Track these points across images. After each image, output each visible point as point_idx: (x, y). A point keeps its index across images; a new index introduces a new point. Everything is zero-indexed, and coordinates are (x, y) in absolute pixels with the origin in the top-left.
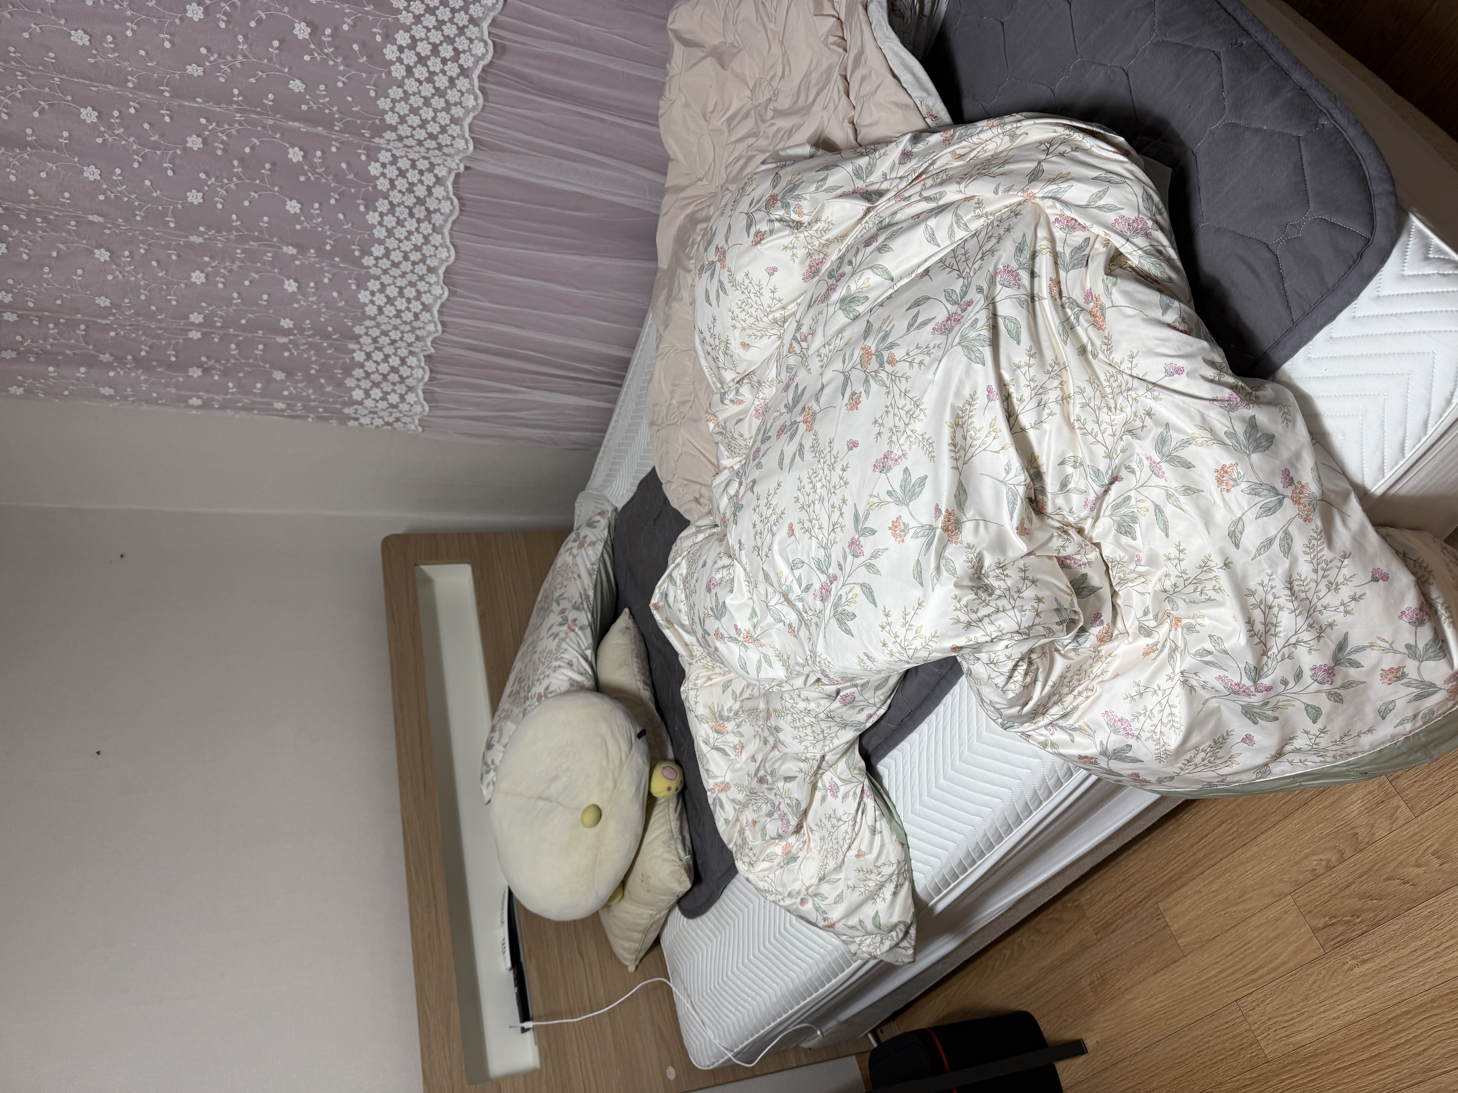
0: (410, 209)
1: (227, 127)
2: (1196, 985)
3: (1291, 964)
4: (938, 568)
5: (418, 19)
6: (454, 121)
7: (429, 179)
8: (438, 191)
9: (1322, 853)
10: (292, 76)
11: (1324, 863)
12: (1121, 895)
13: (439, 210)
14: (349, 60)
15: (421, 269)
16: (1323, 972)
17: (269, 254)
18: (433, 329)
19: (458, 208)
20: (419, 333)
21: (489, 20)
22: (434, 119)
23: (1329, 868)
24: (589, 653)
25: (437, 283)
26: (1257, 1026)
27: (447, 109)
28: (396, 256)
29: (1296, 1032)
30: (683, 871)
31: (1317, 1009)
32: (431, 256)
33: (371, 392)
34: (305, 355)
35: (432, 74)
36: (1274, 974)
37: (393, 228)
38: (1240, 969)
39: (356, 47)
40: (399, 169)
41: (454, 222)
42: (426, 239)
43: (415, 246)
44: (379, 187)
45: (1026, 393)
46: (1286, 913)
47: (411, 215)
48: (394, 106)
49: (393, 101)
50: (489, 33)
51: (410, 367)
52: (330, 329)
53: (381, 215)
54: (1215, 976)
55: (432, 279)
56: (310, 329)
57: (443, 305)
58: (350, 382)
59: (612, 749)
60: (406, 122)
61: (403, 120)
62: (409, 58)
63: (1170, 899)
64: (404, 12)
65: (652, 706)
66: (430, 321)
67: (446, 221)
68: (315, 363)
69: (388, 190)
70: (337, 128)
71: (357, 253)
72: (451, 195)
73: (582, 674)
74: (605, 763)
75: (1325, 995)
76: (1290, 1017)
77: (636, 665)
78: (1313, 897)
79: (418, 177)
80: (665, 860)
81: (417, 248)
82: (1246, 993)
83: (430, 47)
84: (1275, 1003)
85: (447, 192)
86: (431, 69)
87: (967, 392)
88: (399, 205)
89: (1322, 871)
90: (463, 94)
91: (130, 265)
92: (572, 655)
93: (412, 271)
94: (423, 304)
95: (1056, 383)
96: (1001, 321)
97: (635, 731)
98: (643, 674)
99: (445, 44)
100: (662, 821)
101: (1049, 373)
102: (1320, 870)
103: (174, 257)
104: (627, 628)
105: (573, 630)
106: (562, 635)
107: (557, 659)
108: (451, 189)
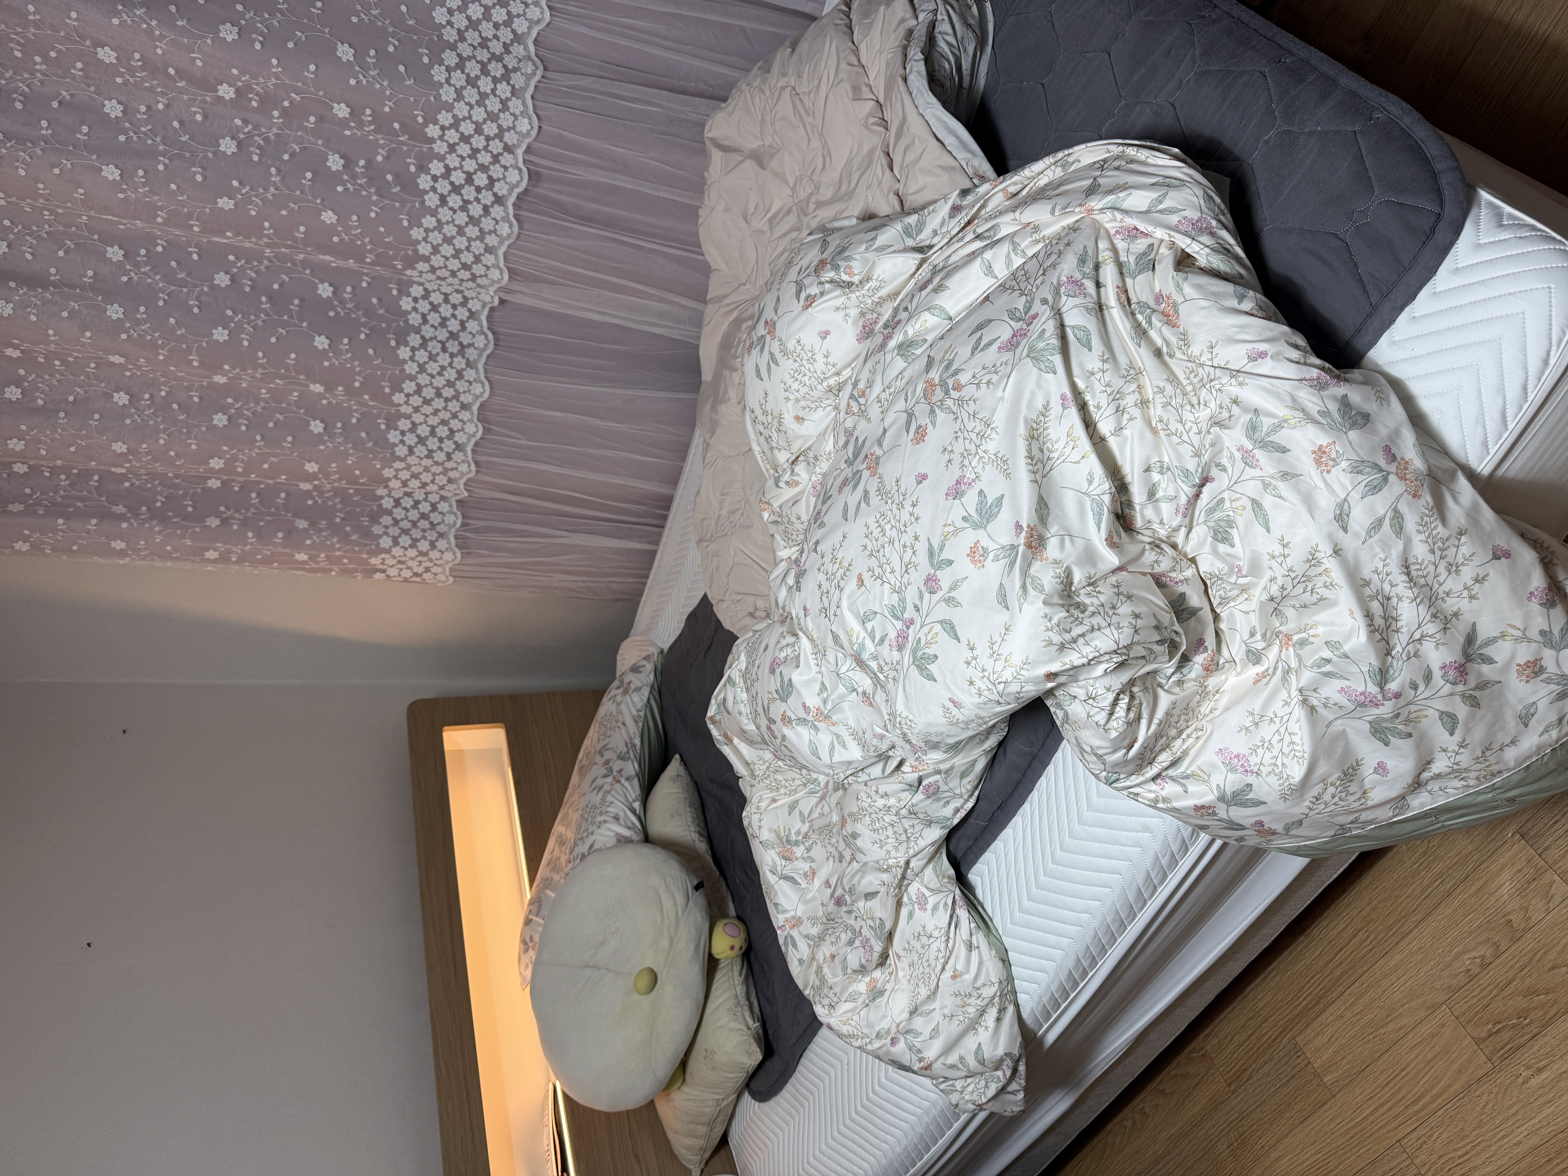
0: (443, 343)
1: (256, 263)
2: (1352, 1128)
3: (1457, 1086)
4: (1024, 587)
5: (452, 148)
6: (489, 250)
7: (462, 313)
8: (472, 326)
9: (1474, 949)
10: (325, 207)
11: (1478, 961)
12: (1252, 1034)
13: (473, 345)
14: (383, 191)
15: (454, 406)
16: (1495, 1090)
17: (295, 394)
18: (465, 468)
19: (492, 342)
20: (452, 474)
21: (524, 147)
22: (468, 249)
23: (1484, 966)
24: (637, 805)
25: (471, 421)
26: (1427, 1167)
27: (481, 237)
28: (429, 393)
29: (1474, 1168)
30: (752, 1041)
31: (1494, 1136)
32: (464, 392)
33: (400, 540)
34: (330, 503)
35: (466, 202)
36: (1439, 1101)
37: (425, 363)
38: (1400, 1101)
39: (389, 177)
40: (431, 303)
41: (489, 357)
42: (460, 374)
43: (448, 381)
44: (411, 322)
45: (1103, 400)
46: (1443, 1026)
47: (444, 349)
48: (427, 236)
49: (427, 230)
50: (524, 160)
51: (441, 513)
52: (357, 472)
53: (413, 349)
54: (1371, 1114)
55: (465, 415)
56: (335, 473)
57: (477, 444)
58: (377, 530)
59: (667, 903)
60: (439, 252)
61: (436, 250)
62: (443, 187)
63: (1308, 1031)
64: (438, 142)
65: (709, 859)
66: (463, 461)
67: (480, 355)
68: (340, 511)
69: (420, 325)
70: (368, 260)
71: (387, 390)
72: (486, 330)
73: (629, 828)
74: (659, 919)
75: (1501, 1118)
76: (1464, 1150)
77: (689, 814)
78: (1471, 1003)
79: (451, 311)
80: (731, 1030)
81: (450, 384)
82: (1410, 1129)
83: (464, 176)
84: (1445, 1135)
85: (482, 326)
86: (465, 198)
87: (1039, 404)
88: (431, 339)
89: (1478, 970)
90: (497, 222)
91: (149, 407)
92: (618, 807)
93: (445, 408)
94: (456, 443)
95: (1133, 387)
96: (1069, 331)
97: (692, 883)
98: (698, 825)
99: (479, 173)
100: (726, 986)
101: (1124, 377)
102: (1475, 970)
103: (196, 399)
104: (678, 776)
105: (619, 782)
106: (607, 787)
107: (601, 814)
108: (485, 323)
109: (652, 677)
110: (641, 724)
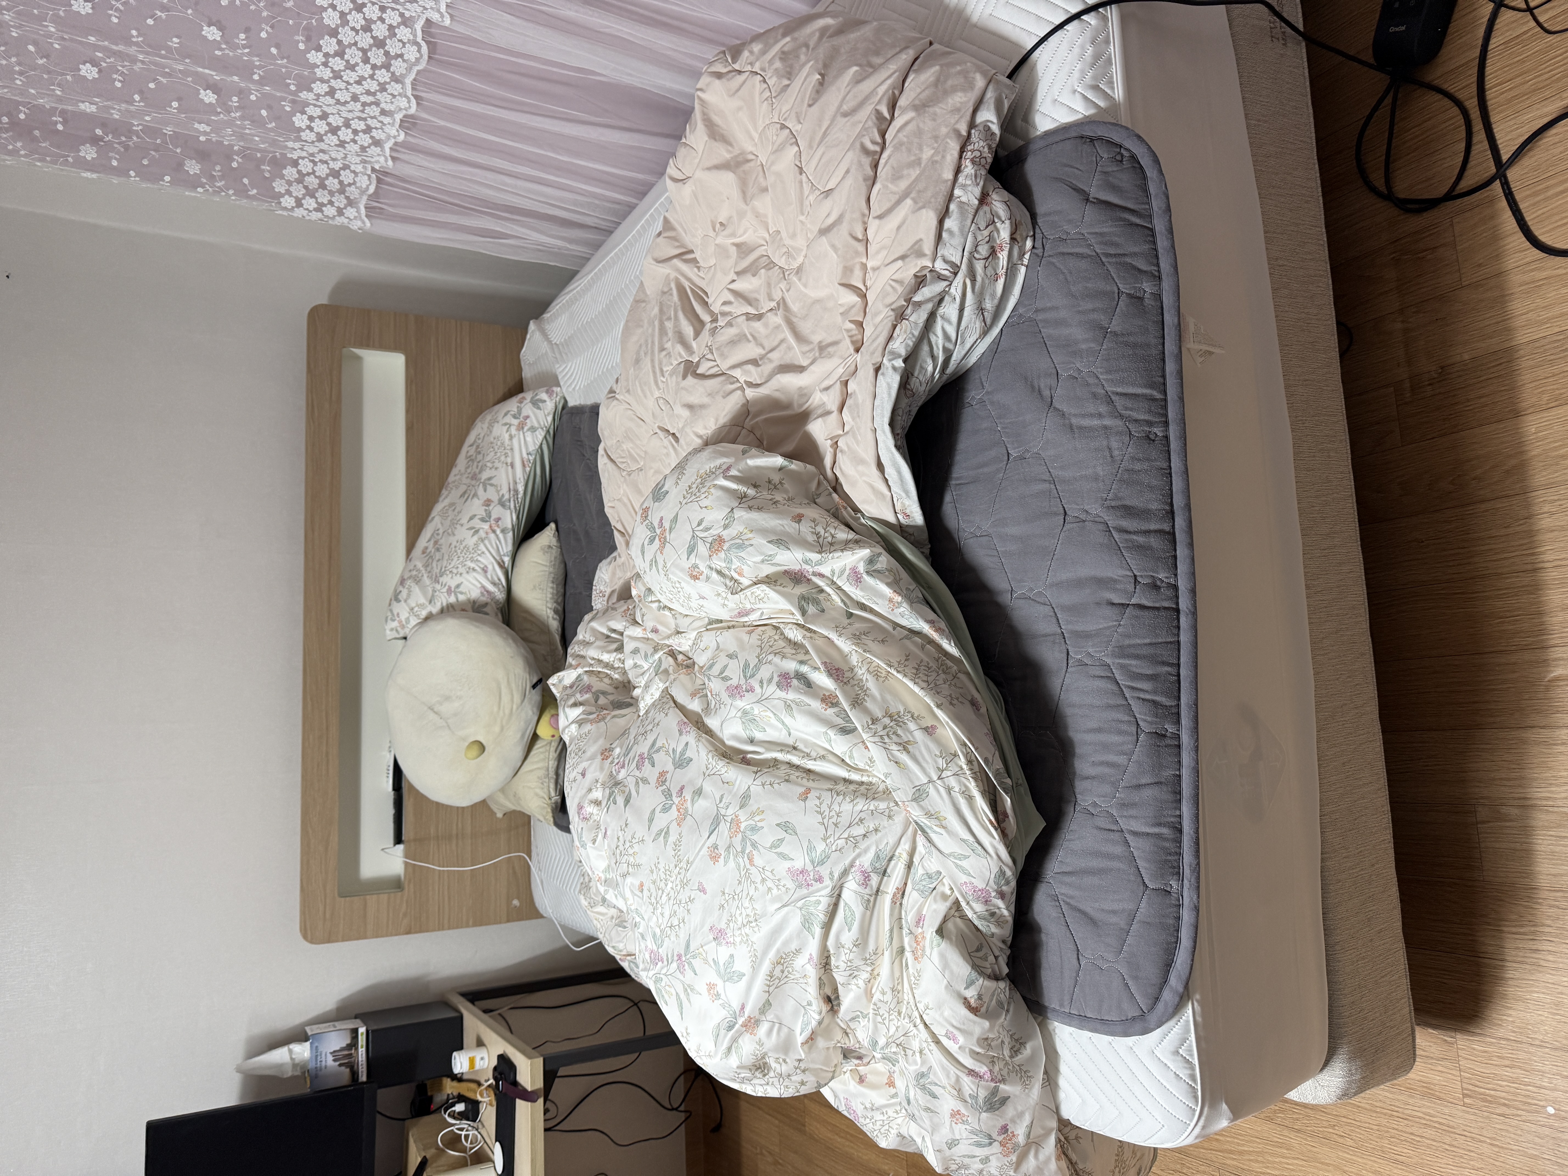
0: (364, 51)
7: (392, 18)
8: (404, 33)
13: (401, 56)
15: (373, 110)
19: (426, 57)
24: (507, 560)
25: (392, 125)
28: (343, 96)
30: (549, 810)
32: (386, 102)
33: (304, 201)
37: (341, 70)
41: (419, 72)
42: (382, 87)
43: (367, 90)
44: (326, 22)
45: (843, 966)
47: (366, 60)
52: (257, 139)
53: (327, 55)
55: (386, 120)
59: (506, 699)
67: (409, 69)
69: (338, 26)
72: (420, 40)
73: (494, 584)
74: (496, 709)
77: (550, 590)
80: (537, 795)
85: (415, 36)
87: (793, 946)
88: (350, 46)
92: (488, 561)
95: (869, 969)
96: (842, 905)
97: (531, 681)
98: (556, 602)
101: (866, 960)
104: (550, 547)
105: (494, 532)
106: (482, 534)
107: (472, 560)
108: (419, 34)
109: (550, 419)
110: (528, 469)
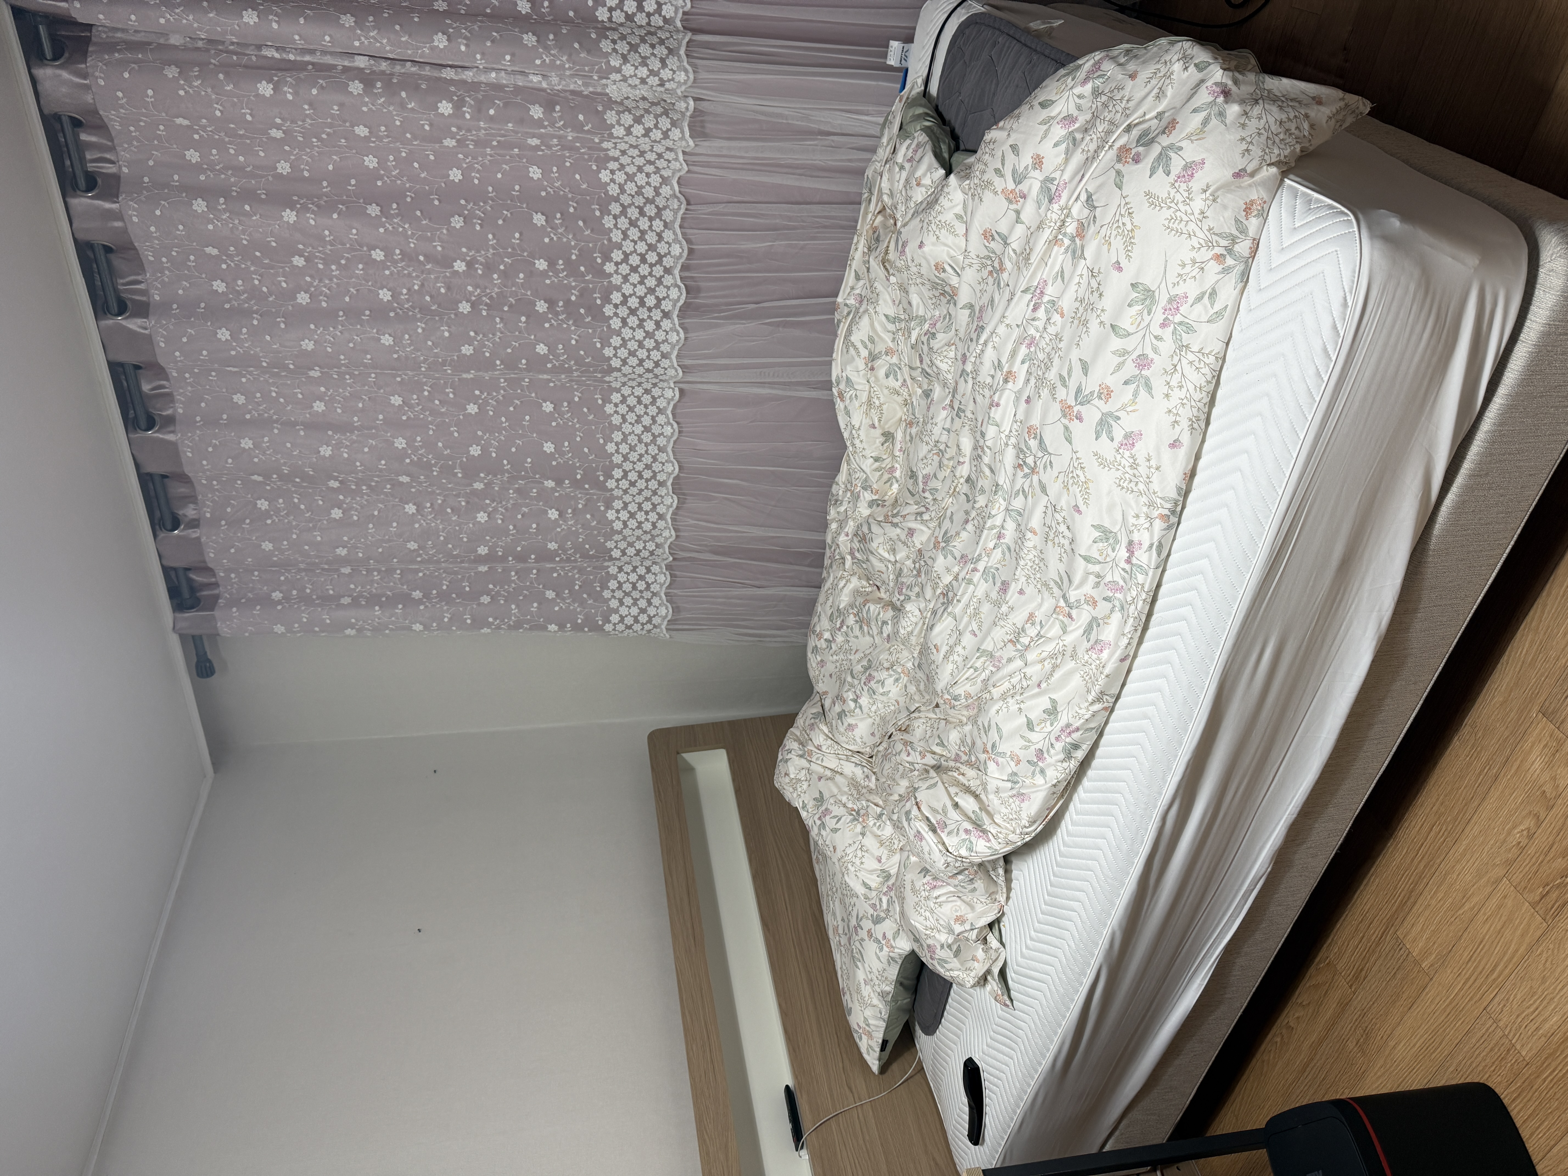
0: (639, 436)
1: (495, 394)
2: (1448, 1005)
3: (1522, 949)
5: (626, 279)
6: (664, 356)
7: (652, 410)
8: (661, 419)
9: (1521, 823)
10: (538, 342)
11: (1525, 833)
12: (1363, 937)
13: (662, 434)
14: (578, 322)
15: (653, 484)
16: (1551, 946)
17: (535, 491)
18: (668, 534)
19: (677, 430)
20: (658, 540)
21: (679, 267)
22: (648, 357)
23: (1531, 836)
25: (667, 494)
26: (1508, 1029)
27: (657, 347)
28: (633, 476)
29: (1544, 1020)
31: (1555, 989)
32: (660, 472)
33: (624, 600)
35: (642, 321)
36: (1510, 966)
37: (628, 454)
38: (1481, 972)
39: (582, 311)
40: (628, 406)
41: (675, 441)
42: (655, 458)
43: (646, 465)
44: (614, 423)
46: (1505, 897)
47: (641, 441)
48: (617, 353)
49: (615, 348)
50: (681, 278)
51: (654, 574)
52: (586, 548)
53: (617, 444)
54: (1461, 989)
55: (663, 491)
57: (674, 514)
58: (607, 594)
60: (627, 364)
61: (624, 362)
62: (623, 312)
63: (1405, 924)
64: (615, 275)
66: (665, 528)
67: (668, 441)
69: (621, 424)
71: (602, 478)
72: (671, 421)
75: (1559, 970)
76: (1535, 1006)
78: (1524, 871)
79: (644, 410)
81: (648, 467)
82: (1492, 996)
83: (638, 300)
84: (1519, 996)
85: (668, 419)
86: (641, 317)
88: (630, 434)
89: (1527, 841)
90: (667, 333)
91: (431, 513)
93: (647, 488)
94: (658, 514)
99: (648, 296)
102: (1524, 842)
103: (463, 504)
108: (670, 416)
